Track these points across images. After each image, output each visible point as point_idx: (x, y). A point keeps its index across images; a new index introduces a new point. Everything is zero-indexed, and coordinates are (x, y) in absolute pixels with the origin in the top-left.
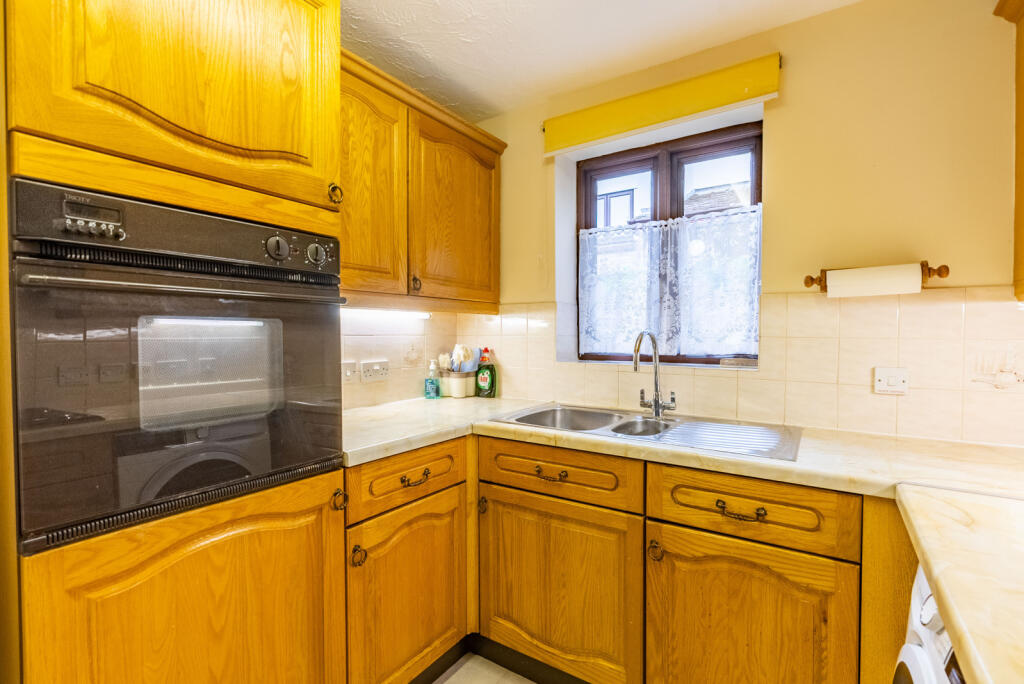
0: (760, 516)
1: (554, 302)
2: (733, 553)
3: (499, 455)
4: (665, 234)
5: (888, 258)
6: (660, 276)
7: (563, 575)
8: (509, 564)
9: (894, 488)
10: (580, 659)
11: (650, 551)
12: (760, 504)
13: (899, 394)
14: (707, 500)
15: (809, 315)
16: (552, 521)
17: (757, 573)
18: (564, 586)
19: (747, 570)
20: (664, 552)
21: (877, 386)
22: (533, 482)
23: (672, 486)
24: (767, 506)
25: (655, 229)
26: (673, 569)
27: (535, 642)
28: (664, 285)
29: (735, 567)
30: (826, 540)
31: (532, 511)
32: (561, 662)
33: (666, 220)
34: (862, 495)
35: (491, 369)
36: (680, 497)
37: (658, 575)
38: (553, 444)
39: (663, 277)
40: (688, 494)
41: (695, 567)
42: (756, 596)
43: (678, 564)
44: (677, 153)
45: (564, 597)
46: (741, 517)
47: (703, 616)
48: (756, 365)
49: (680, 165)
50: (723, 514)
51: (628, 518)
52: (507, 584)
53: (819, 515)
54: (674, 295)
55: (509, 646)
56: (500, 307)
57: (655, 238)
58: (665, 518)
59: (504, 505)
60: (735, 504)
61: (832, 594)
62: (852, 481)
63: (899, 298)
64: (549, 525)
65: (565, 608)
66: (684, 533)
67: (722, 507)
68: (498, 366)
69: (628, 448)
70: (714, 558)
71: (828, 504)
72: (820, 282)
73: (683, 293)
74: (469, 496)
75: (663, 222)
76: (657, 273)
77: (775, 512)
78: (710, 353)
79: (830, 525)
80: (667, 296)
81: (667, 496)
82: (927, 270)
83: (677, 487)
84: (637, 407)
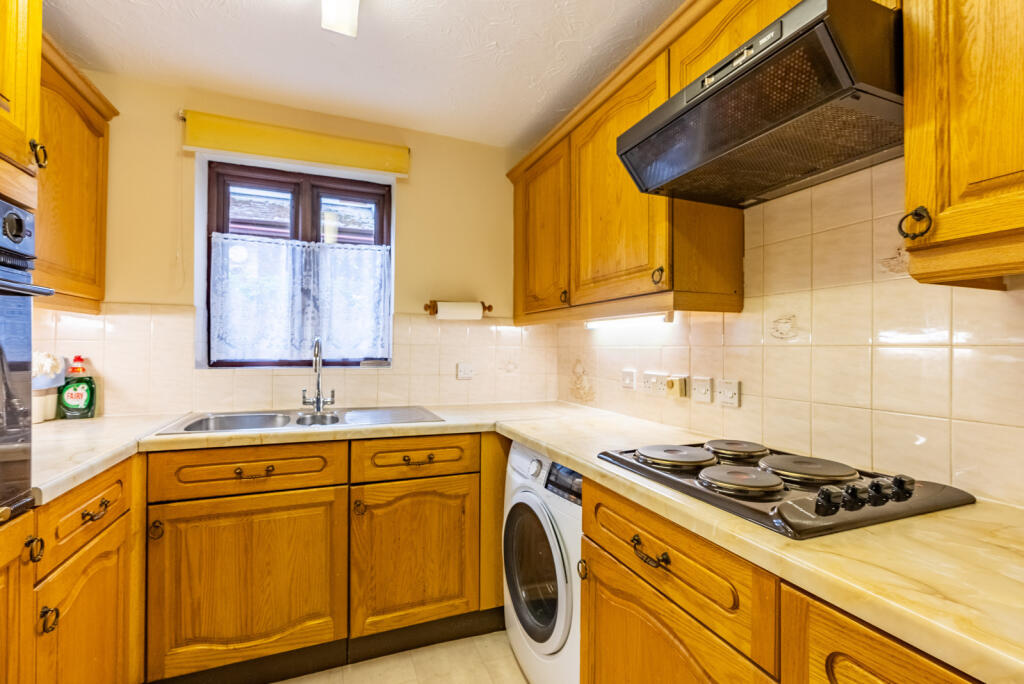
0: (431, 459)
1: (192, 306)
2: (414, 489)
3: (180, 469)
4: (308, 254)
5: (466, 298)
6: (302, 290)
7: (268, 564)
8: (196, 580)
9: (495, 425)
10: (287, 633)
11: (356, 509)
12: (429, 452)
13: (469, 379)
14: (398, 458)
15: (424, 330)
16: (254, 517)
17: (428, 498)
18: (269, 572)
19: (422, 499)
20: (366, 507)
21: (461, 375)
22: (231, 486)
23: (371, 455)
24: (434, 452)
25: (298, 248)
26: (372, 516)
27: (231, 647)
28: (306, 299)
29: (416, 499)
30: (465, 464)
31: (227, 515)
32: (266, 648)
33: (309, 241)
34: (480, 433)
35: (89, 382)
36: (379, 461)
37: (361, 526)
38: (258, 442)
39: (305, 292)
40: (384, 457)
41: (390, 508)
42: (428, 512)
43: (376, 512)
44: (318, 187)
45: (269, 585)
46: (419, 464)
47: (395, 541)
48: (389, 364)
49: (319, 197)
50: (408, 464)
51: (336, 490)
52: (192, 604)
53: (462, 450)
54: (316, 307)
55: (194, 670)
56: (103, 306)
57: (298, 256)
58: (367, 480)
59: (187, 520)
60: (415, 456)
61: (467, 494)
62: (477, 426)
63: (469, 322)
64: (252, 522)
65: (270, 595)
66: (383, 487)
67: (407, 461)
68: (99, 378)
69: (335, 433)
70: (400, 498)
71: (465, 442)
72: (432, 308)
73: (324, 307)
74: (133, 526)
75: (306, 243)
76: (299, 287)
77: (439, 455)
78: (346, 357)
79: (467, 453)
80: (310, 309)
81: (368, 463)
82: (485, 308)
83: (375, 454)
84: (301, 406)
